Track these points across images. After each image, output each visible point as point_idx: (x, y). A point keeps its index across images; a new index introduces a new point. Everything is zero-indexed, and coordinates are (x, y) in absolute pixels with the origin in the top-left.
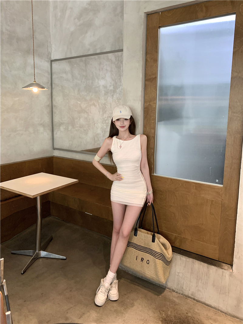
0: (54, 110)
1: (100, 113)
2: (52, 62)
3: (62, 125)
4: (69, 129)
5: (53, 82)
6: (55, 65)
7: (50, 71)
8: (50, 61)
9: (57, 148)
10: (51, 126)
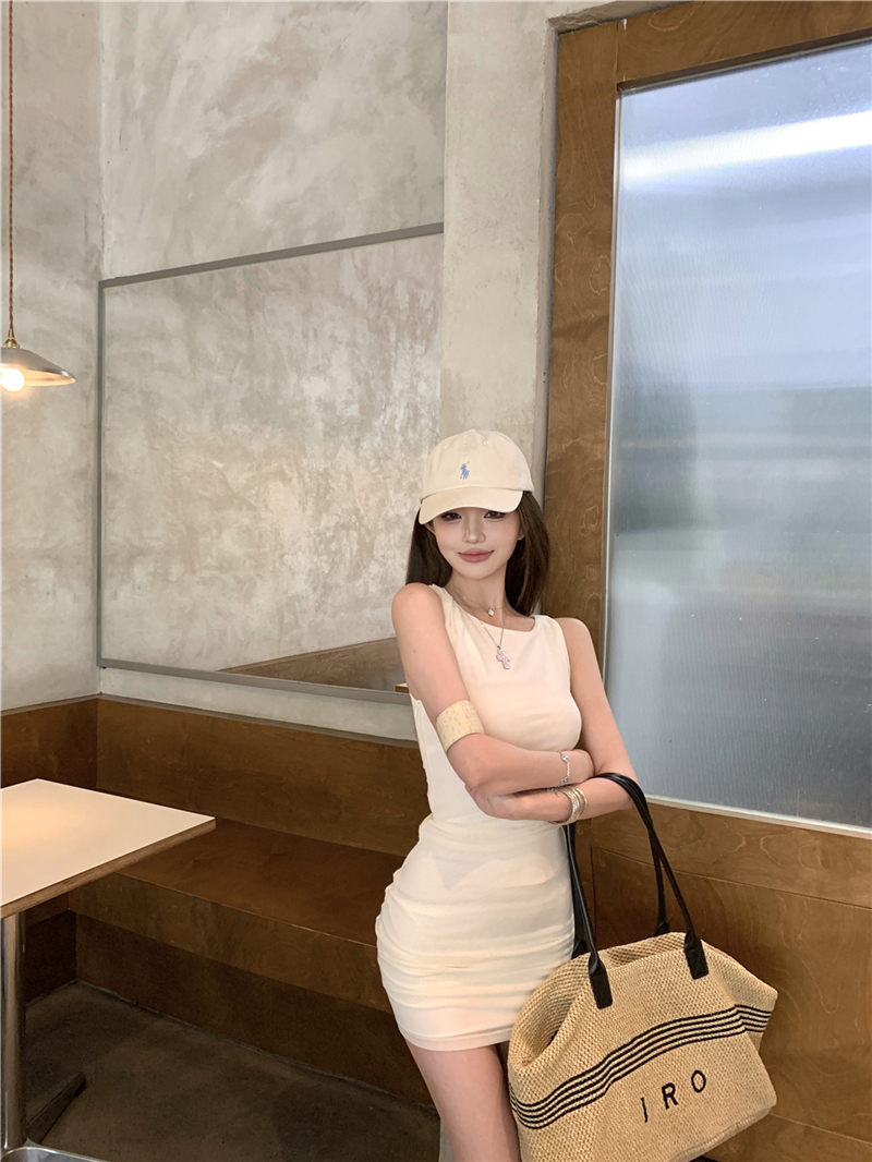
0: (108, 491)
1: (304, 510)
2: (106, 290)
3: (139, 558)
4: (173, 578)
5: (106, 374)
6: (116, 303)
7: (94, 327)
8: (95, 284)
9: (115, 658)
10: (90, 564)
